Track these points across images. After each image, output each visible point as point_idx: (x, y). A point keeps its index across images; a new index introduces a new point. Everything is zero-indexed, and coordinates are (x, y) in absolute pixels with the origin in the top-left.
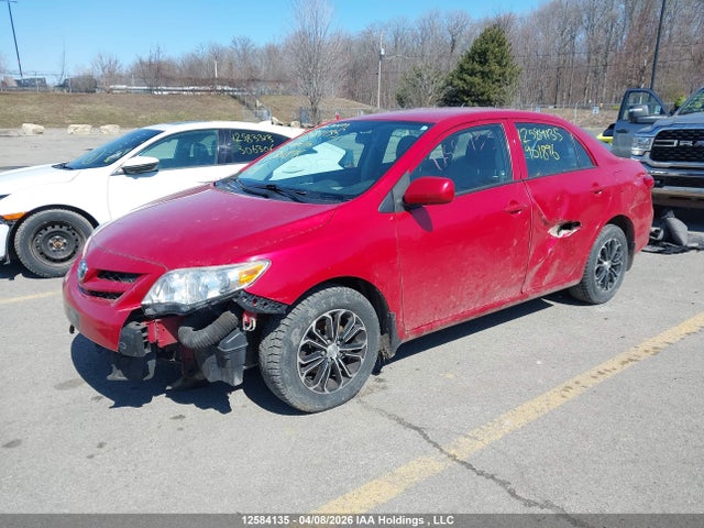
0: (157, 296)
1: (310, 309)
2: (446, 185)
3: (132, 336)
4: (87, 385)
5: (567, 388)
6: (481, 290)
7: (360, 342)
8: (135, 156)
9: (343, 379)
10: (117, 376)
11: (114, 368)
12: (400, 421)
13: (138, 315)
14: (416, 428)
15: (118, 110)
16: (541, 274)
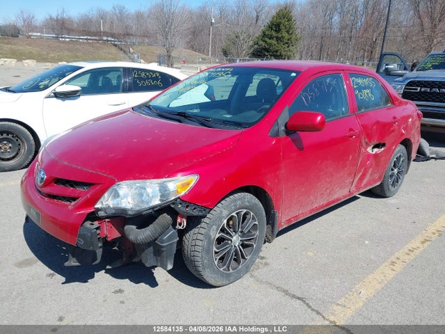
0: (107, 202)
1: (223, 211)
2: (319, 118)
3: (89, 234)
4: (40, 263)
5: (393, 263)
6: (328, 191)
7: (253, 232)
8: (63, 84)
9: (242, 260)
10: (72, 262)
11: (71, 257)
12: (286, 292)
13: (93, 217)
14: (299, 298)
15: (35, 50)
16: (361, 179)
